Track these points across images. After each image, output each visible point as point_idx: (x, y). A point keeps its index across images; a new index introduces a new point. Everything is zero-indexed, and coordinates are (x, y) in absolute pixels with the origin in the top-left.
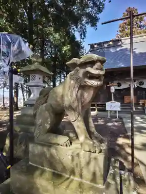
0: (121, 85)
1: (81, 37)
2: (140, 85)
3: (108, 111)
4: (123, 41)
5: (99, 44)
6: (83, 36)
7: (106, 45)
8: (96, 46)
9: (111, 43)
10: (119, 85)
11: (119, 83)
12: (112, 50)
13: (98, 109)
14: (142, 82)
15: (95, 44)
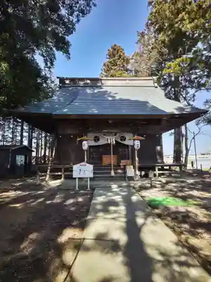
0: (98, 140)
1: (46, 64)
2: (121, 140)
3: (75, 178)
4: (103, 82)
5: (72, 80)
6: (49, 63)
7: (82, 83)
8: (67, 82)
9: (88, 81)
10: (97, 139)
11: (96, 137)
12: (89, 91)
13: (65, 176)
14: (123, 137)
15: (67, 79)
